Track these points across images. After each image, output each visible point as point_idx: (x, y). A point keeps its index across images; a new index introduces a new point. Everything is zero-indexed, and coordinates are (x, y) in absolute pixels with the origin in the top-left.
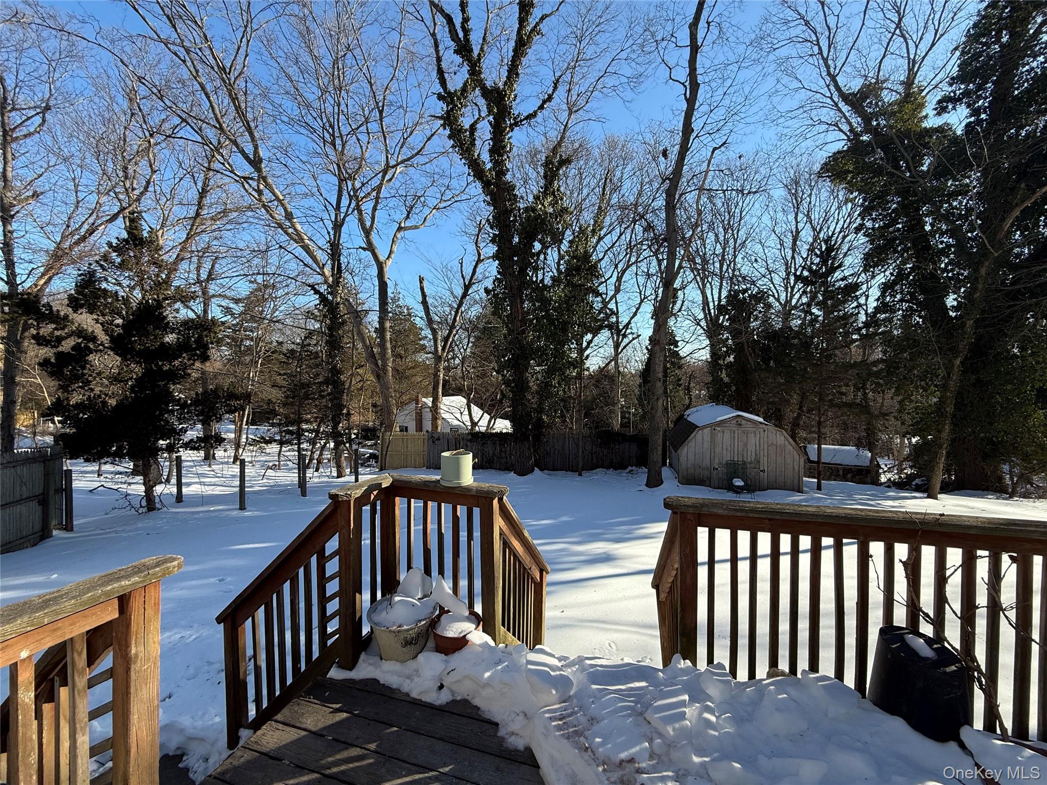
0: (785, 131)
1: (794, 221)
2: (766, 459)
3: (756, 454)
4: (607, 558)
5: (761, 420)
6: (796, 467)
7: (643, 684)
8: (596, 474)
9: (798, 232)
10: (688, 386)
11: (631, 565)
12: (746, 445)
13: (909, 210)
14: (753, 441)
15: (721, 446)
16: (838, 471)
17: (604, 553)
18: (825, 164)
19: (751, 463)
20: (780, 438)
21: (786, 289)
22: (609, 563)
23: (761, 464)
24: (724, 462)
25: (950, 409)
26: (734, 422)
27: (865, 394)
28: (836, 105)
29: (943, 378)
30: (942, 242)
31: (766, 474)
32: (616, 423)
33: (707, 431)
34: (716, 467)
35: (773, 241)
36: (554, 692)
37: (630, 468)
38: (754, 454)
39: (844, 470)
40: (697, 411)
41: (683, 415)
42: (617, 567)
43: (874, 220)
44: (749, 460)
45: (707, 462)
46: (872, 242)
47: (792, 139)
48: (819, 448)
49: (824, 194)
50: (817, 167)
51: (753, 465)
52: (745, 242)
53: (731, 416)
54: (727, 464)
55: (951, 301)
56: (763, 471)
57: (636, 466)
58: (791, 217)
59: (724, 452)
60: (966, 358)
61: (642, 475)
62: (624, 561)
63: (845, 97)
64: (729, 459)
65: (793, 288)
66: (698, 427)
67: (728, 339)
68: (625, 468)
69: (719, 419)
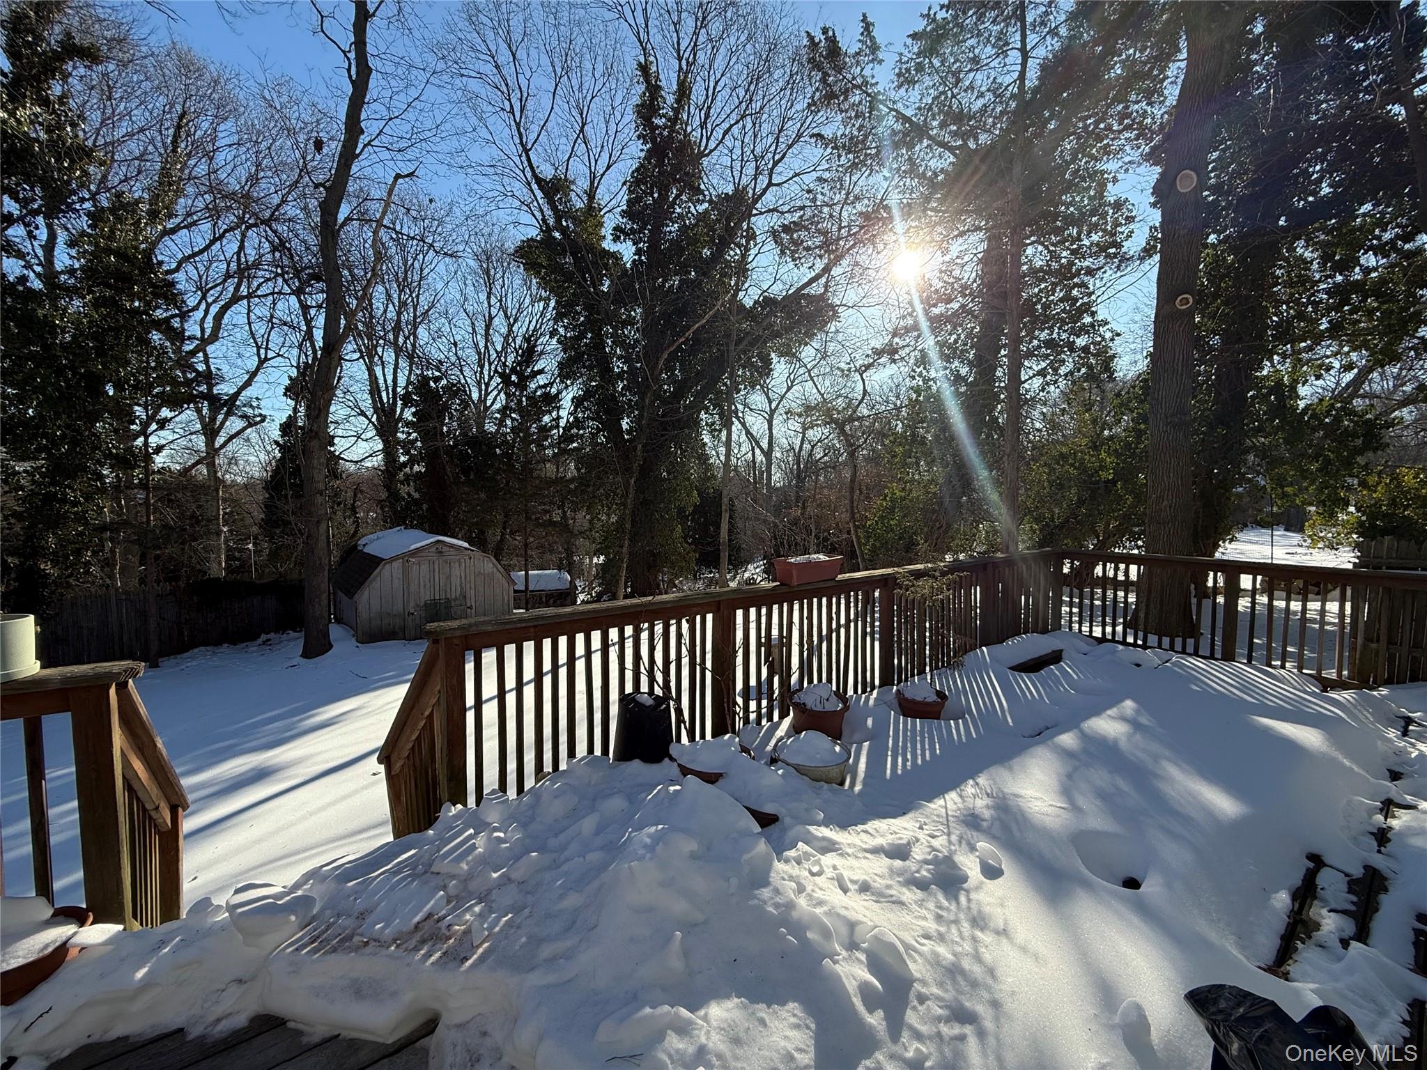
0: (476, 187)
1: (486, 302)
2: (472, 592)
3: (462, 588)
4: (260, 775)
5: (466, 545)
6: (506, 598)
7: (413, 852)
8: (193, 658)
9: (491, 318)
10: (353, 505)
11: (308, 770)
12: (449, 578)
13: (593, 325)
14: (457, 571)
15: (417, 582)
16: (541, 598)
17: (252, 770)
18: (520, 248)
19: (456, 599)
20: (488, 565)
21: (479, 383)
22: (268, 779)
23: (468, 600)
24: (422, 604)
25: (628, 526)
26: (434, 549)
27: (564, 513)
28: (529, 184)
29: (622, 496)
30: (618, 367)
31: (473, 611)
32: (218, 567)
33: (397, 564)
34: (412, 611)
35: (463, 321)
36: (293, 918)
37: (264, 637)
38: (459, 589)
39: (547, 595)
40: (378, 538)
41: (356, 546)
42: (280, 781)
43: (566, 328)
44: (453, 597)
45: (399, 607)
46: (564, 350)
47: (483, 200)
48: (527, 574)
49: (517, 282)
50: (510, 246)
51: (458, 602)
52: (427, 311)
53: (428, 542)
54: (426, 605)
55: (625, 425)
56: (470, 607)
57: (276, 632)
58: (483, 297)
59: (422, 590)
60: (637, 479)
61: (294, 643)
62: (292, 769)
63: (539, 181)
64: (428, 598)
65: (487, 385)
66: (383, 560)
67: (416, 440)
68: (253, 637)
69: (413, 547)
